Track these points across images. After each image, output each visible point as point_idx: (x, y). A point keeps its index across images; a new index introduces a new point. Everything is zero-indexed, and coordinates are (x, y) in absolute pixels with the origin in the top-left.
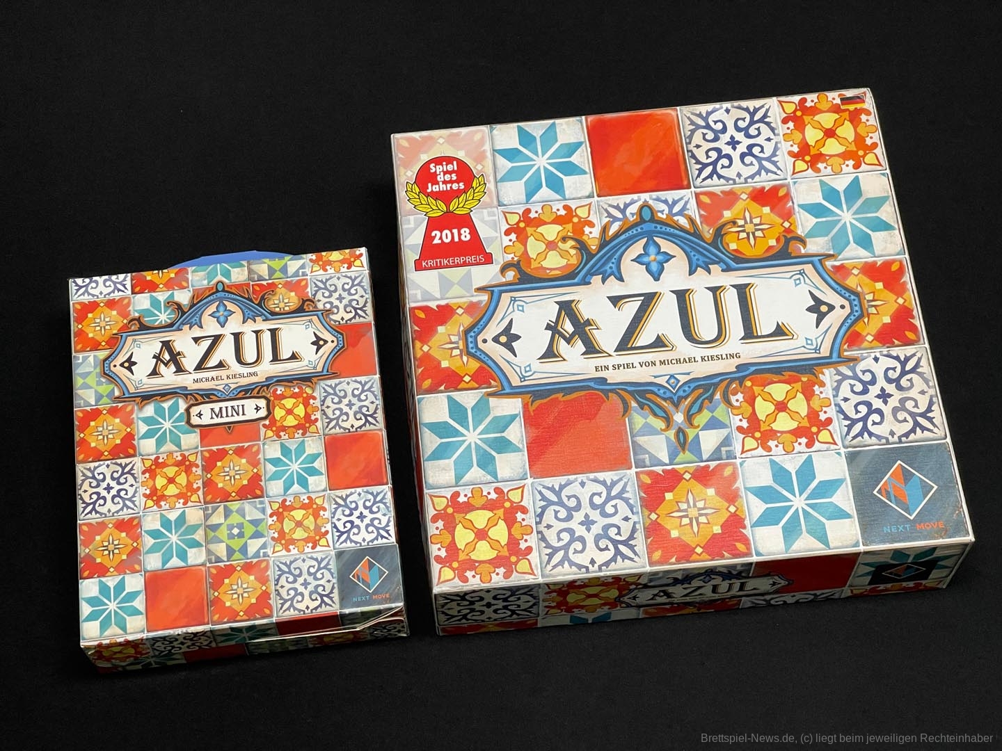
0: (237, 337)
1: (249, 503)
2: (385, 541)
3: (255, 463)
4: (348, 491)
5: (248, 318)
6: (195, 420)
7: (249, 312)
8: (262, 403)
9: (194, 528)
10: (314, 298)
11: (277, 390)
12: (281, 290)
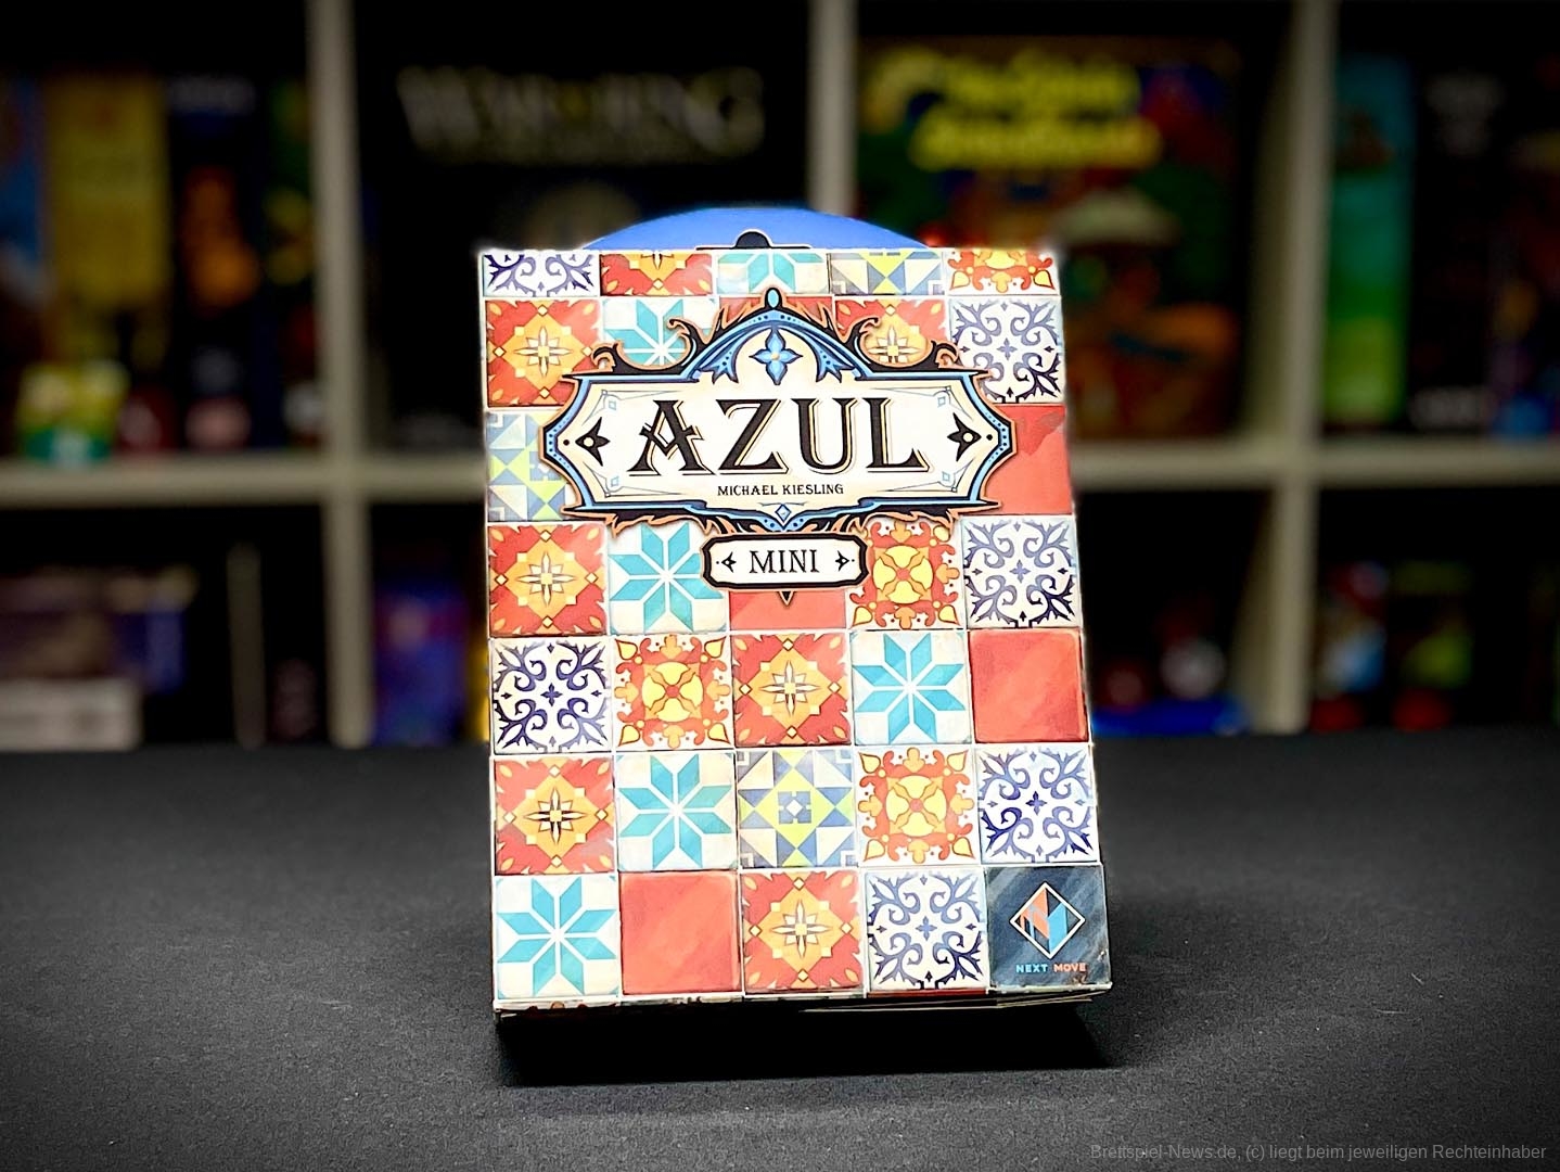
0: (804, 405)
1: (820, 751)
2: (1078, 855)
3: (834, 674)
4: (1012, 748)
5: (827, 370)
6: (720, 573)
7: (829, 358)
8: (851, 550)
9: (715, 794)
10: (956, 344)
11: (879, 526)
12: (891, 321)
